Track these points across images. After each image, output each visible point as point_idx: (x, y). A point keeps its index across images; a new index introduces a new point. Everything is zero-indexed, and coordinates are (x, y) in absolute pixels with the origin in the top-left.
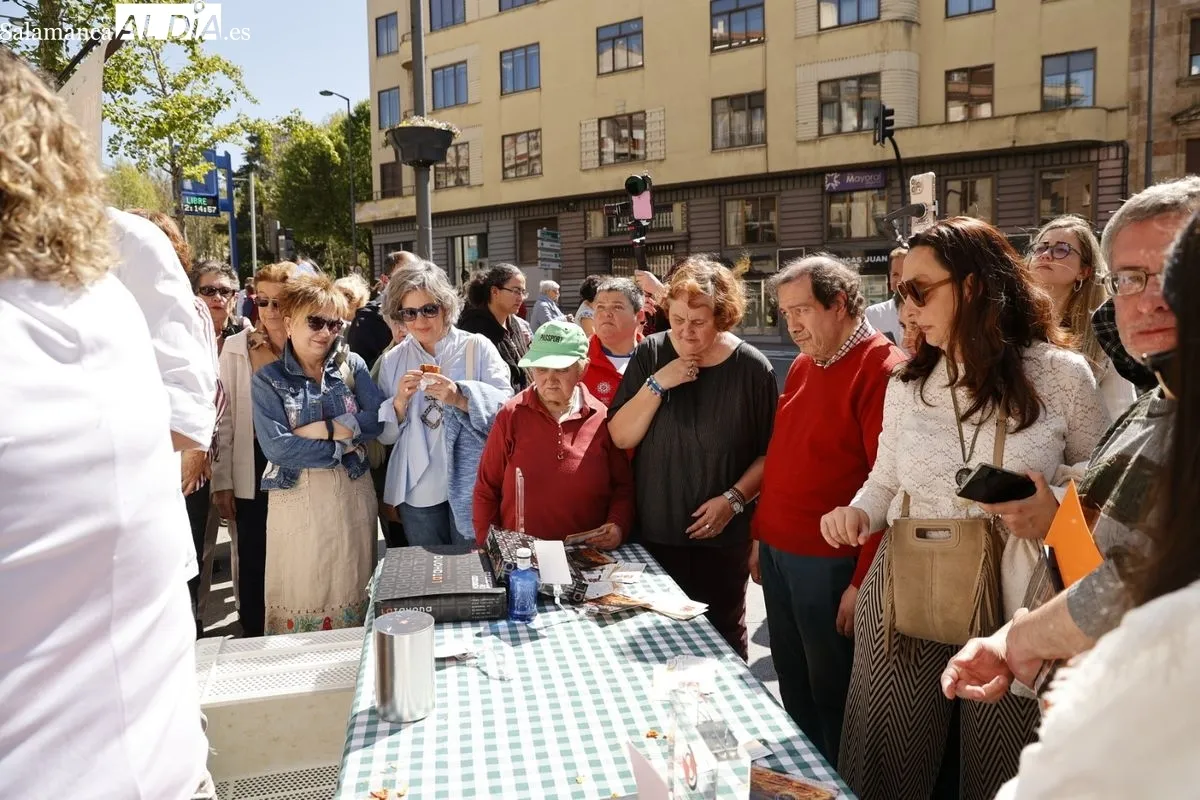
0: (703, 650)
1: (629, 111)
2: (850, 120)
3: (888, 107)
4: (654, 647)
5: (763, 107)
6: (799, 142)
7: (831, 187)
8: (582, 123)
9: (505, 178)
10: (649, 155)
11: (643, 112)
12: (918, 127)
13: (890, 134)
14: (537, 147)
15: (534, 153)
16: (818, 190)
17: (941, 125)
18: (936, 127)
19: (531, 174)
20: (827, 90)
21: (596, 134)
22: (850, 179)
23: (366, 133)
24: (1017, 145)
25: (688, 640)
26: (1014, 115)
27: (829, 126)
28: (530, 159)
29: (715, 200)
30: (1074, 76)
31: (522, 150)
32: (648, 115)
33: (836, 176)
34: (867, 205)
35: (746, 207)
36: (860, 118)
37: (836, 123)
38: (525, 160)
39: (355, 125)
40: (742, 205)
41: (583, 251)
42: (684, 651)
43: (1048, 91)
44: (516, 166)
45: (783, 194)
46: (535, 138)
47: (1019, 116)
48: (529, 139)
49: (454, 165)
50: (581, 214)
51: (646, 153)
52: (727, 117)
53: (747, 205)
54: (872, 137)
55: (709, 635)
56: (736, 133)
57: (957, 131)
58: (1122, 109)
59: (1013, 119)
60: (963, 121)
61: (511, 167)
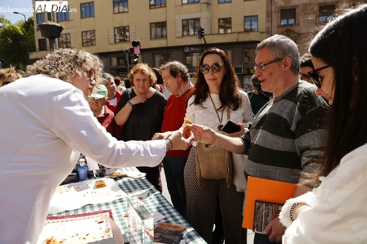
0: (144, 187)
1: (124, 25)
2: (192, 32)
3: (202, 28)
4: (128, 188)
5: (166, 26)
6: (177, 38)
7: (186, 51)
8: (109, 29)
9: (83, 46)
10: (130, 40)
11: (129, 26)
12: (211, 34)
13: (203, 36)
14: (94, 36)
15: (93, 38)
16: (182, 52)
17: (217, 34)
18: (216, 35)
19: (92, 45)
20: (185, 22)
21: (113, 32)
22: (192, 49)
23: (32, 28)
24: (238, 41)
25: (139, 185)
26: (237, 32)
27: (185, 33)
28: (92, 40)
29: (152, 54)
30: (253, 23)
31: (89, 37)
32: (130, 27)
33: (188, 48)
34: (197, 57)
35: (161, 57)
36: (194, 32)
37: (187, 33)
38: (90, 40)
39: (28, 25)
40: (160, 57)
41: (110, 70)
42: (138, 188)
43: (246, 27)
44: (87, 42)
45: (172, 53)
46: (93, 33)
47: (239, 33)
48: (91, 33)
49: (65, 41)
50: (109, 58)
51: (130, 39)
52: (155, 30)
53: (162, 56)
54: (198, 37)
55: (146, 182)
56: (158, 34)
57: (222, 36)
58: (265, 32)
59: (237, 34)
60: (223, 34)
61: (85, 42)
